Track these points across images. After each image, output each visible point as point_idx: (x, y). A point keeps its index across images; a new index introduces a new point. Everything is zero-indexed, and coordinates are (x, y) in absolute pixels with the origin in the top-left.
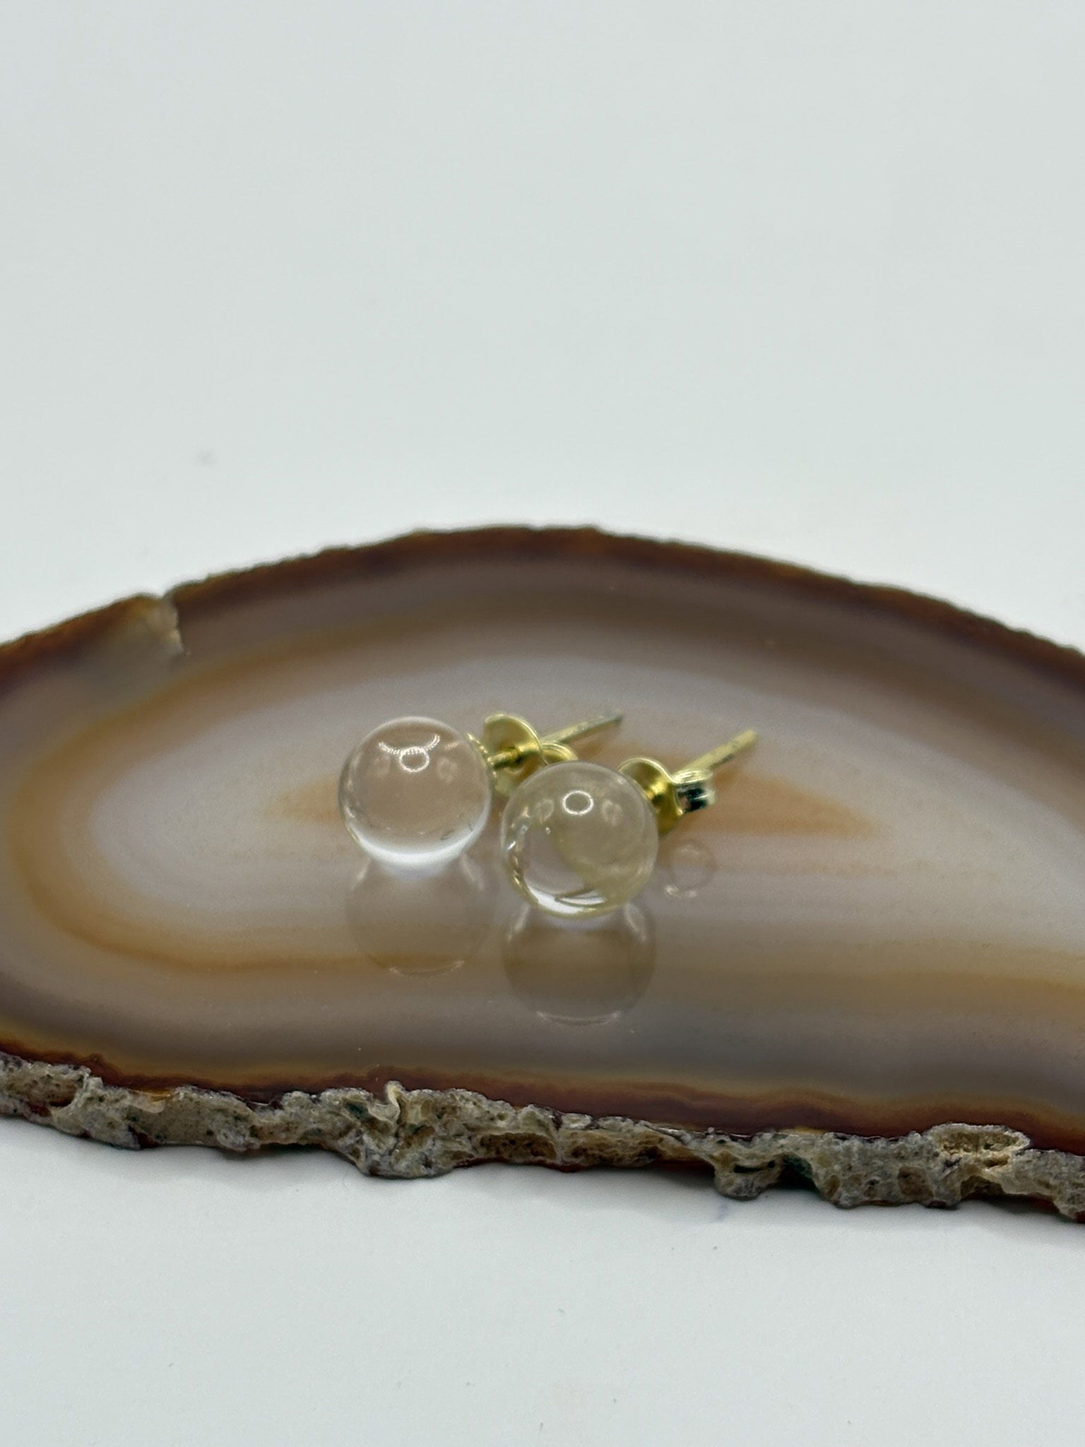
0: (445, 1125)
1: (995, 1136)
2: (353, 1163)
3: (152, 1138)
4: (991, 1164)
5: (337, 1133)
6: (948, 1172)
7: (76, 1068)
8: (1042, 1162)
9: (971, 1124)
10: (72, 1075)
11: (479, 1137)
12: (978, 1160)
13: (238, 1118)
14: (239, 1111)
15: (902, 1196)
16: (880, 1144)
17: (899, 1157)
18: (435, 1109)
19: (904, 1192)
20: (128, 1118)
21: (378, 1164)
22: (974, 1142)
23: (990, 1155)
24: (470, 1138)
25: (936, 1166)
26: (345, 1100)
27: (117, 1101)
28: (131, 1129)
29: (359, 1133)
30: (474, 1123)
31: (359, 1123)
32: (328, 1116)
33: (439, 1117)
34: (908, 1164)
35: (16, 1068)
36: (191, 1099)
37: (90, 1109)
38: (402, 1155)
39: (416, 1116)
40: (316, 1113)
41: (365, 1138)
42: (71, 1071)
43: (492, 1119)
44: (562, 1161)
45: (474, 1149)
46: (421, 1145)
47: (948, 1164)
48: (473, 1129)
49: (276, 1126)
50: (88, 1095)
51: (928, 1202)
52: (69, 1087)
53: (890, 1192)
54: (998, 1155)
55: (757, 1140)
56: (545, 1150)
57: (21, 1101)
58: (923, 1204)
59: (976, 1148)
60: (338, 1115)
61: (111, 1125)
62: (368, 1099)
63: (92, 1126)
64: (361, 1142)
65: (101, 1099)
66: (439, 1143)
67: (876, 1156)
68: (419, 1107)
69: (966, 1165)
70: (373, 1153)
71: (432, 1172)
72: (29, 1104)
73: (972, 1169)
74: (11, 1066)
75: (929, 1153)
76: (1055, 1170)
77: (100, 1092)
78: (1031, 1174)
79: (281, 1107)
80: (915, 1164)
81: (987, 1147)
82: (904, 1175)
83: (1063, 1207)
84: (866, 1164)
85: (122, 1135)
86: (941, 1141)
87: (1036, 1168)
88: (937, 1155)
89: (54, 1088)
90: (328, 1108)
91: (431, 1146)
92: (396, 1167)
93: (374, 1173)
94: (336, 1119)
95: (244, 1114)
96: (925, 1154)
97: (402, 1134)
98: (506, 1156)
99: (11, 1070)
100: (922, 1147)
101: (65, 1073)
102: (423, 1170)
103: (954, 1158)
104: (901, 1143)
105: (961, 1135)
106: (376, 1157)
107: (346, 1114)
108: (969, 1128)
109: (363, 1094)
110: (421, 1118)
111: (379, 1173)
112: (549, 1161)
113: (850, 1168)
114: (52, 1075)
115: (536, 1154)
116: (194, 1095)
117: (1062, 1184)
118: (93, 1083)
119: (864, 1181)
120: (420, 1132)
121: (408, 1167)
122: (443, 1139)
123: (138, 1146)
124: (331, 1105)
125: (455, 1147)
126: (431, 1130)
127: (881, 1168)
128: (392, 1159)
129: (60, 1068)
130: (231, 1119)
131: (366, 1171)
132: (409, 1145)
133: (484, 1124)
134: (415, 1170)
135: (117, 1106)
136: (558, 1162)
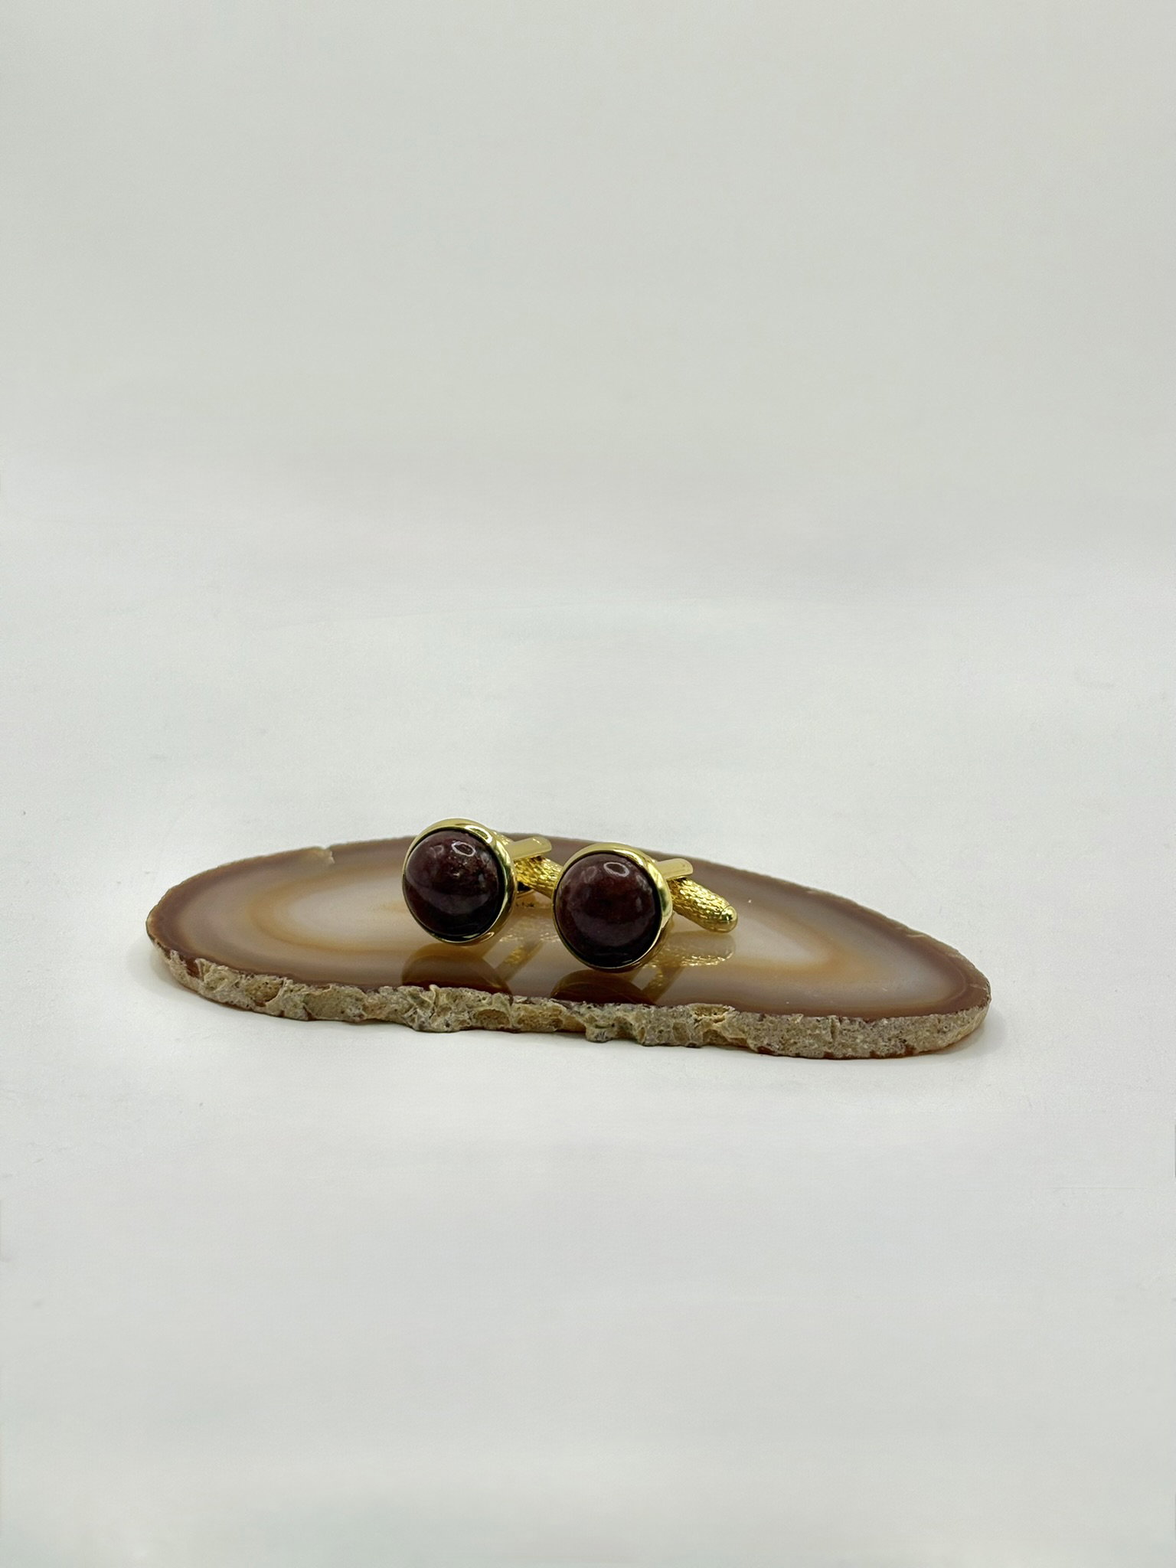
0: (457, 1005)
1: (719, 1009)
2: (411, 1027)
3: (313, 1014)
4: (717, 1021)
5: (404, 1011)
6: (696, 1024)
7: (280, 977)
8: (741, 1017)
9: (707, 1003)
10: (278, 980)
11: (473, 1012)
12: (711, 1019)
13: (357, 1000)
14: (358, 995)
15: (675, 1041)
16: (664, 1009)
17: (673, 1017)
18: (452, 997)
19: (676, 1038)
20: (304, 1002)
21: (424, 1022)
22: (709, 1011)
23: (716, 1017)
24: (468, 1012)
25: (691, 1021)
26: (409, 992)
27: (299, 990)
28: (304, 1008)
29: (415, 1009)
30: (471, 1003)
31: (415, 1004)
32: (401, 1000)
33: (454, 1001)
34: (678, 1021)
35: (252, 980)
36: (335, 990)
37: (286, 996)
38: (436, 1020)
39: (443, 1000)
40: (395, 997)
41: (418, 1010)
42: (278, 978)
43: (480, 1001)
44: (513, 1026)
45: (470, 1019)
46: (445, 1015)
47: (696, 1021)
48: (472, 1007)
49: (375, 1005)
50: (285, 989)
51: (687, 1044)
52: (276, 988)
53: (668, 1039)
54: (719, 1016)
55: (606, 1007)
56: (505, 1021)
57: (251, 998)
58: (684, 1046)
59: (710, 1015)
60: (405, 999)
61: (295, 1006)
62: (421, 991)
63: (285, 1007)
64: (415, 1013)
65: (292, 991)
66: (453, 1015)
67: (662, 1015)
68: (445, 995)
69: (705, 1022)
70: (421, 1017)
71: (449, 1029)
72: (255, 1001)
73: (708, 1025)
74: (248, 977)
75: (688, 1014)
76: (747, 1021)
77: (292, 987)
78: (735, 1024)
79: (379, 993)
80: (681, 1020)
81: (715, 1014)
82: (675, 1028)
83: (751, 1043)
84: (658, 1020)
85: (300, 1012)
86: (693, 1010)
87: (738, 1020)
88: (691, 1016)
89: (269, 990)
90: (401, 995)
91: (450, 1017)
92: (432, 1025)
93: (422, 1029)
94: (405, 1002)
95: (361, 997)
96: (685, 1013)
97: (436, 1011)
98: (485, 1025)
99: (249, 979)
100: (684, 1011)
101: (275, 980)
102: (446, 1029)
103: (700, 1018)
104: (674, 1009)
105: (703, 1008)
106: (423, 1019)
107: (409, 999)
108: (706, 1005)
109: (418, 988)
110: (446, 1001)
111: (425, 1029)
112: (506, 1027)
113: (650, 1022)
114: (268, 981)
115: (500, 1023)
116: (337, 987)
117: (750, 1029)
118: (288, 982)
119: (657, 1030)
120: (445, 1010)
121: (437, 1025)
122: (456, 1013)
123: (307, 1019)
124: (402, 993)
125: (461, 1017)
126: (450, 1009)
127: (665, 1021)
128: (430, 1021)
129: (273, 977)
130: (354, 1001)
131: (418, 1029)
132: (439, 1016)
133: (475, 1004)
134: (441, 1028)
135: (299, 993)
136: (510, 1027)
